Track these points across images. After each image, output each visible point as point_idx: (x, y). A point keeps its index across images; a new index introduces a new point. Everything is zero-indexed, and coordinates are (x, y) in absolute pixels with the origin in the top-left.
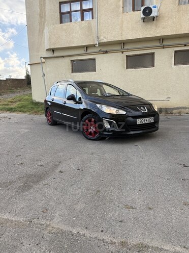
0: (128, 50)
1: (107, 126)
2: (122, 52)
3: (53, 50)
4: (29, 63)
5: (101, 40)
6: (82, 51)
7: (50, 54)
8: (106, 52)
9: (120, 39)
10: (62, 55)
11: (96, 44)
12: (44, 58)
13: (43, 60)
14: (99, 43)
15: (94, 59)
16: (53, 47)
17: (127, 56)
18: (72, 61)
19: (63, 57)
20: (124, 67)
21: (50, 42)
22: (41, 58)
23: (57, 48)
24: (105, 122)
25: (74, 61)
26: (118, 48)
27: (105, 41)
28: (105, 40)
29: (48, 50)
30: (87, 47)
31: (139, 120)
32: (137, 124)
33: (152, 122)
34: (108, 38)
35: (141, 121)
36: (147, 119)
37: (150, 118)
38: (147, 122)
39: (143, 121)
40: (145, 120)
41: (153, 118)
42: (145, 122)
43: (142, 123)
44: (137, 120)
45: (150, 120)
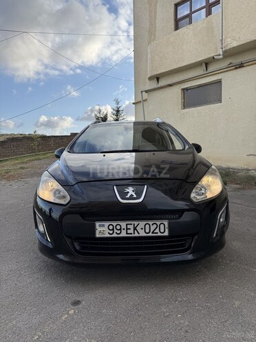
3: (157, 78)
4: (134, 101)
5: (226, 46)
6: (199, 71)
7: (154, 85)
8: (241, 66)
12: (146, 92)
13: (145, 95)
14: (223, 52)
15: (219, 82)
19: (170, 85)
22: (142, 92)
25: (187, 89)
27: (235, 45)
28: (235, 44)
30: (207, 63)
31: (103, 226)
32: (97, 236)
33: (159, 234)
34: (239, 38)
35: (111, 227)
36: (136, 223)
37: (151, 223)
38: (136, 235)
39: (118, 227)
40: (129, 227)
41: (166, 223)
42: (129, 231)
43: (115, 235)
44: (97, 224)
45: (153, 228)
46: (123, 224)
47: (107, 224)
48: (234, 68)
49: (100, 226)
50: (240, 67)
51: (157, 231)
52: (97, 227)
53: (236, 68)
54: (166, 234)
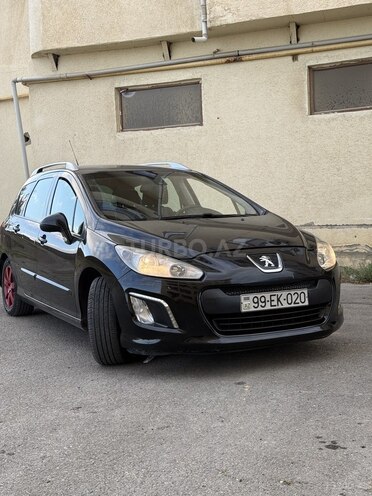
0: (313, 48)
1: (145, 318)
2: (295, 57)
3: (56, 57)
5: (216, 19)
6: (155, 57)
7: (46, 70)
8: (237, 58)
9: (282, 13)
10: (87, 71)
11: (200, 34)
12: (26, 83)
13: (23, 90)
14: (208, 29)
15: (196, 84)
16: (55, 45)
17: (312, 70)
18: (118, 89)
19: (90, 77)
20: (302, 108)
21: (46, 31)
22: (15, 82)
23: (67, 49)
24: (136, 303)
25: (127, 90)
26: (280, 41)
27: (230, 21)
28: (230, 19)
29: (37, 55)
30: (171, 43)
31: (248, 299)
32: (243, 310)
33: (301, 304)
34: (238, 10)
35: (256, 300)
36: (279, 293)
37: (292, 293)
38: (280, 306)
39: (263, 300)
40: (273, 298)
41: (306, 291)
42: (273, 303)
43: (260, 309)
44: (242, 297)
45: (295, 297)
46: (267, 295)
47: (251, 296)
48: (224, 60)
49: (245, 299)
50: (235, 61)
51: (298, 301)
52: (242, 301)
53: (228, 62)
54: (307, 303)
